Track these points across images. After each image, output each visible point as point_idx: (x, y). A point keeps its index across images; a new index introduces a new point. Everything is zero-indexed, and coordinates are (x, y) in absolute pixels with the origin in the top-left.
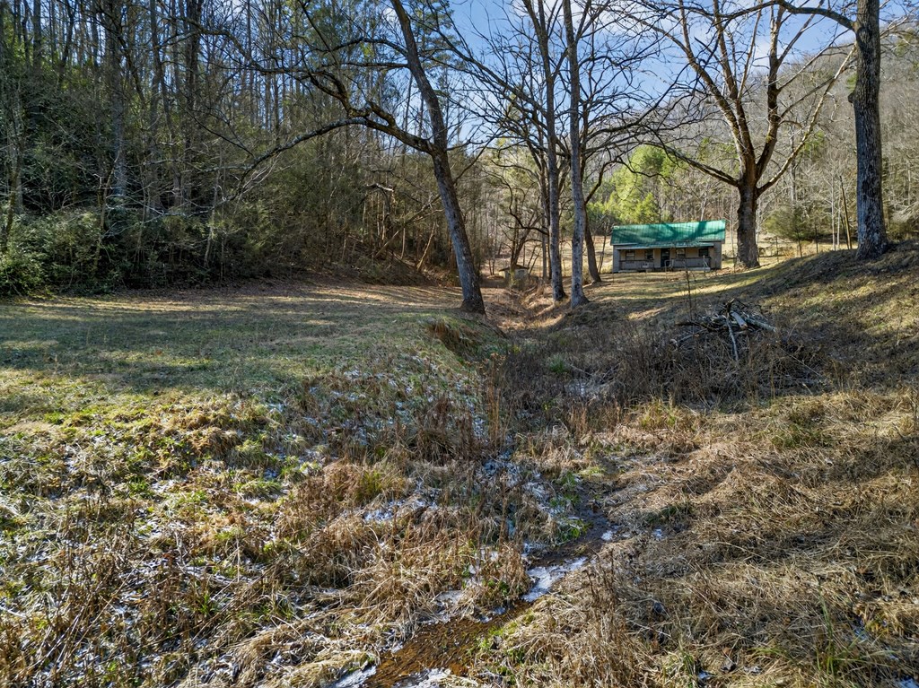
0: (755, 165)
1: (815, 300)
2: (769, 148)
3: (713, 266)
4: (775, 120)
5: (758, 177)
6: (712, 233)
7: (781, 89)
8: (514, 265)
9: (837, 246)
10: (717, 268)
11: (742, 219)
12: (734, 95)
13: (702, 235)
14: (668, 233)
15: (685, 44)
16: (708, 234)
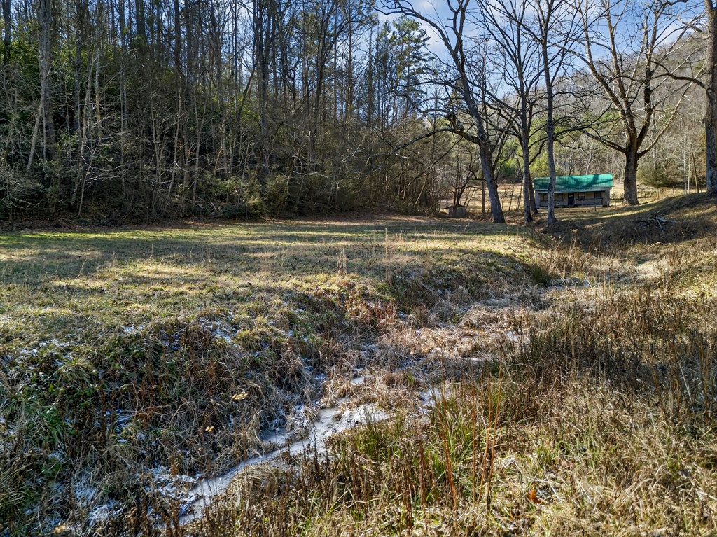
0: (637, 139)
1: (687, 215)
2: (645, 129)
3: (604, 204)
4: (650, 111)
5: (638, 146)
6: (603, 182)
7: (653, 91)
8: (457, 205)
9: (688, 191)
10: (607, 206)
11: (628, 174)
12: (623, 95)
13: (597, 184)
14: (573, 182)
15: (589, 61)
16: (600, 183)
